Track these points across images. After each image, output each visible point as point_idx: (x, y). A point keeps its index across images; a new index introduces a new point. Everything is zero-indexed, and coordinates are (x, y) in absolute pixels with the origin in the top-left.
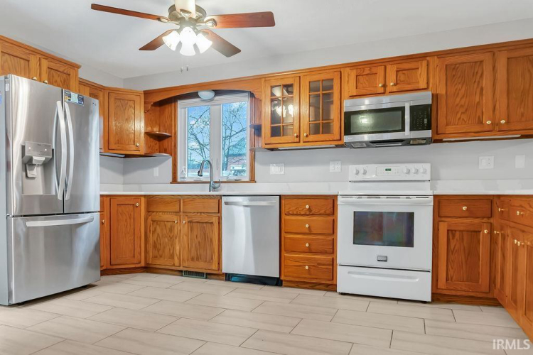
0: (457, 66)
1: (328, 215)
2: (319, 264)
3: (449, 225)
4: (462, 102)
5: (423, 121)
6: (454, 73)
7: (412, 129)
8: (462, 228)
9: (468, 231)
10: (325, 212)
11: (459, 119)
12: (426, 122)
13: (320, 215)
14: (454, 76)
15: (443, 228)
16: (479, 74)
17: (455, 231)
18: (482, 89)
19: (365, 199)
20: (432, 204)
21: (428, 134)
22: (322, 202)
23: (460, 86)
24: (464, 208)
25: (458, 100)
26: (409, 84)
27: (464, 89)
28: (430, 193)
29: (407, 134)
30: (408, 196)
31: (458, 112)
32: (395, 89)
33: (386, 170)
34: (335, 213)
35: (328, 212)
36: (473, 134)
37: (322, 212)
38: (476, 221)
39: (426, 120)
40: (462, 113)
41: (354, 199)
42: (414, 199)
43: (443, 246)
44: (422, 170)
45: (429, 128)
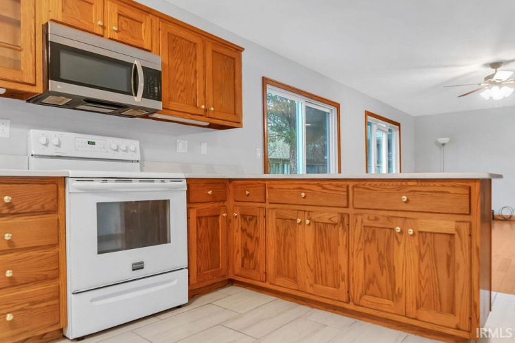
0: (177, 38)
1: (48, 212)
2: (33, 303)
3: (198, 212)
4: (181, 80)
5: (154, 90)
6: (174, 45)
7: (145, 95)
8: (207, 214)
9: (211, 216)
10: (43, 207)
11: (179, 96)
12: (156, 91)
13: (33, 213)
14: (174, 48)
15: (193, 214)
16: (194, 55)
17: (202, 217)
18: (196, 72)
19: (111, 184)
20: (186, 189)
21: (158, 105)
22: (38, 188)
23: (179, 62)
24: (210, 192)
25: (178, 75)
26: (133, 38)
27: (182, 65)
28: (182, 175)
29: (138, 100)
30: (163, 180)
31: (178, 89)
33: (89, 143)
34: (61, 209)
35: (47, 207)
36: (189, 115)
37: (36, 207)
38: (216, 205)
39: (156, 88)
40: (182, 91)
41: (97, 184)
42: (169, 183)
43: (194, 236)
44: (132, 148)
45: (159, 98)
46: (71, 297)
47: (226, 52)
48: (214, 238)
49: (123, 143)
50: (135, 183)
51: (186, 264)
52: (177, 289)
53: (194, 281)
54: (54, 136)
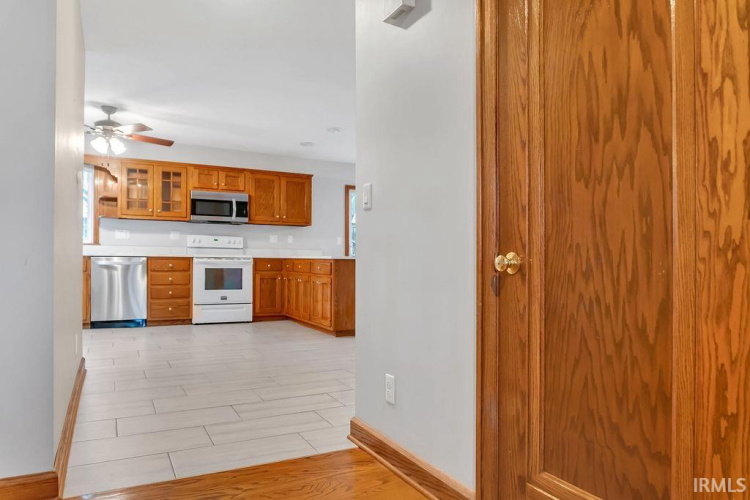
0: (262, 181)
1: (186, 271)
2: (179, 306)
3: (261, 276)
4: (264, 203)
6: (260, 184)
7: (237, 216)
8: (268, 277)
9: (270, 279)
10: (184, 269)
11: (262, 212)
12: (244, 212)
13: (180, 271)
14: (260, 186)
15: (258, 277)
16: (272, 188)
17: (264, 279)
18: (273, 197)
19: (213, 260)
20: (252, 264)
21: (246, 220)
23: (262, 193)
24: (269, 266)
25: (261, 201)
26: (234, 186)
27: (264, 195)
28: (251, 256)
29: (234, 218)
30: (239, 259)
31: (261, 208)
32: (225, 188)
33: (214, 240)
34: (190, 269)
35: (186, 269)
36: (269, 222)
37: (181, 269)
38: (275, 272)
40: (264, 209)
41: (206, 260)
42: (242, 260)
43: (258, 288)
44: (238, 241)
45: (246, 216)
46: (194, 307)
47: (296, 180)
48: (272, 291)
49: (232, 239)
50: (224, 260)
51: (251, 301)
52: (247, 313)
53: (257, 310)
54: (198, 237)
